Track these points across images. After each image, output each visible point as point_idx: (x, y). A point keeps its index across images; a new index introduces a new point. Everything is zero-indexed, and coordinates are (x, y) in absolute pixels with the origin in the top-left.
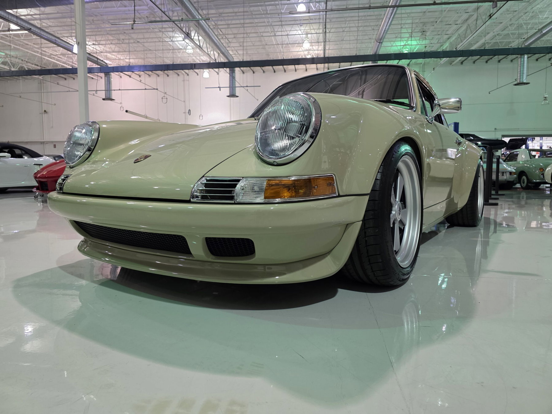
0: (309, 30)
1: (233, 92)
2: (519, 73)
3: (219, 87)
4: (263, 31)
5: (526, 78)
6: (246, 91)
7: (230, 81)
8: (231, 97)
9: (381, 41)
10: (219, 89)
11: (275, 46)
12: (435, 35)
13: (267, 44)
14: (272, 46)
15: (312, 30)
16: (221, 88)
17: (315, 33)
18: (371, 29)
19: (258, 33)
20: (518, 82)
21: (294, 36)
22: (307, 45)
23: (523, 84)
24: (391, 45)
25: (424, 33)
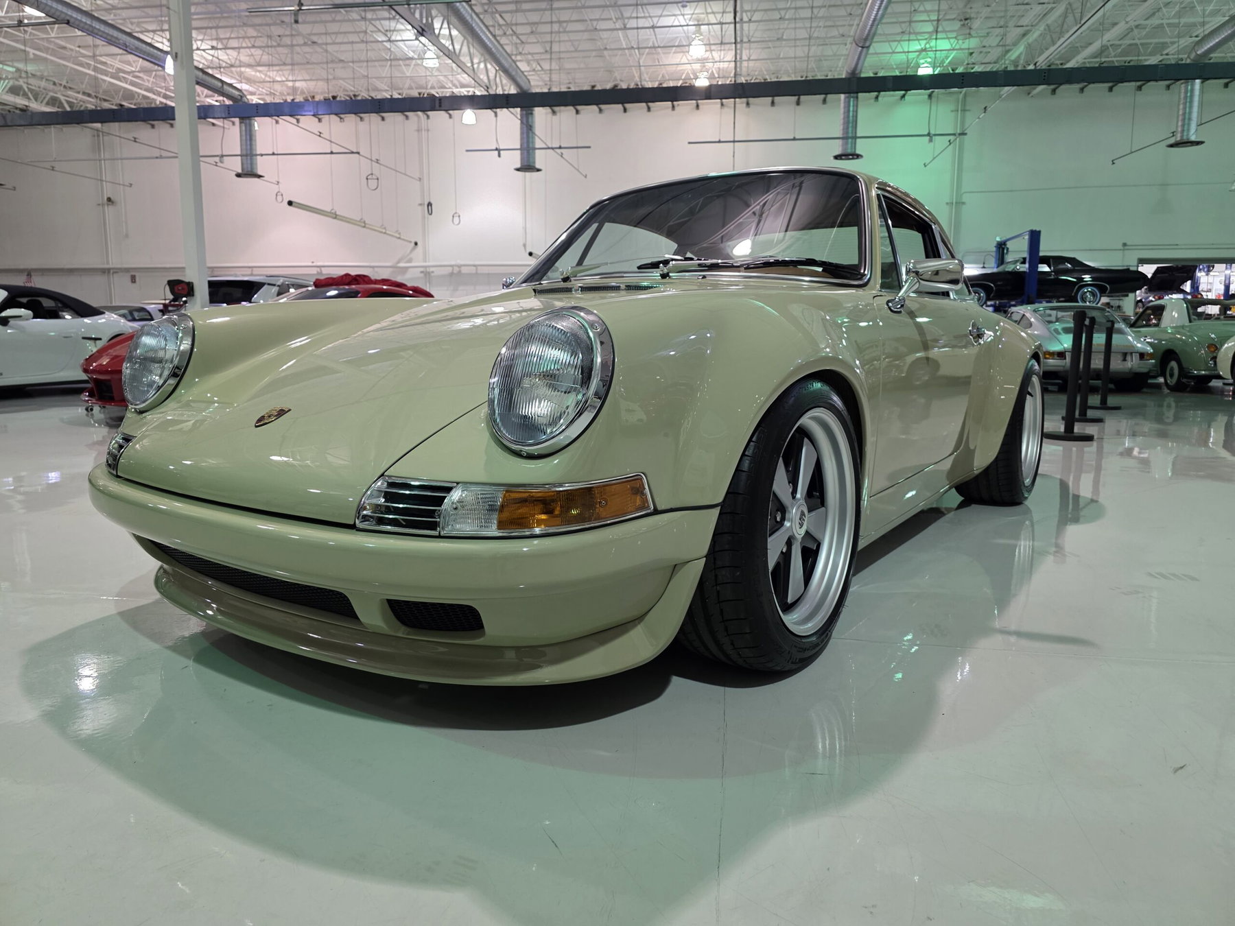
0: (703, 16)
1: (528, 160)
2: (1180, 118)
3: (496, 149)
4: (598, 17)
5: (1196, 130)
6: (560, 157)
7: (522, 133)
8: (525, 171)
9: (867, 44)
10: (496, 152)
11: (627, 51)
12: (993, 27)
13: (608, 47)
14: (620, 52)
15: (709, 15)
16: (502, 152)
17: (716, 22)
18: (846, 14)
19: (586, 21)
20: (1178, 139)
21: (668, 29)
22: (697, 50)
23: (1189, 144)
24: (891, 51)
25: (966, 22)
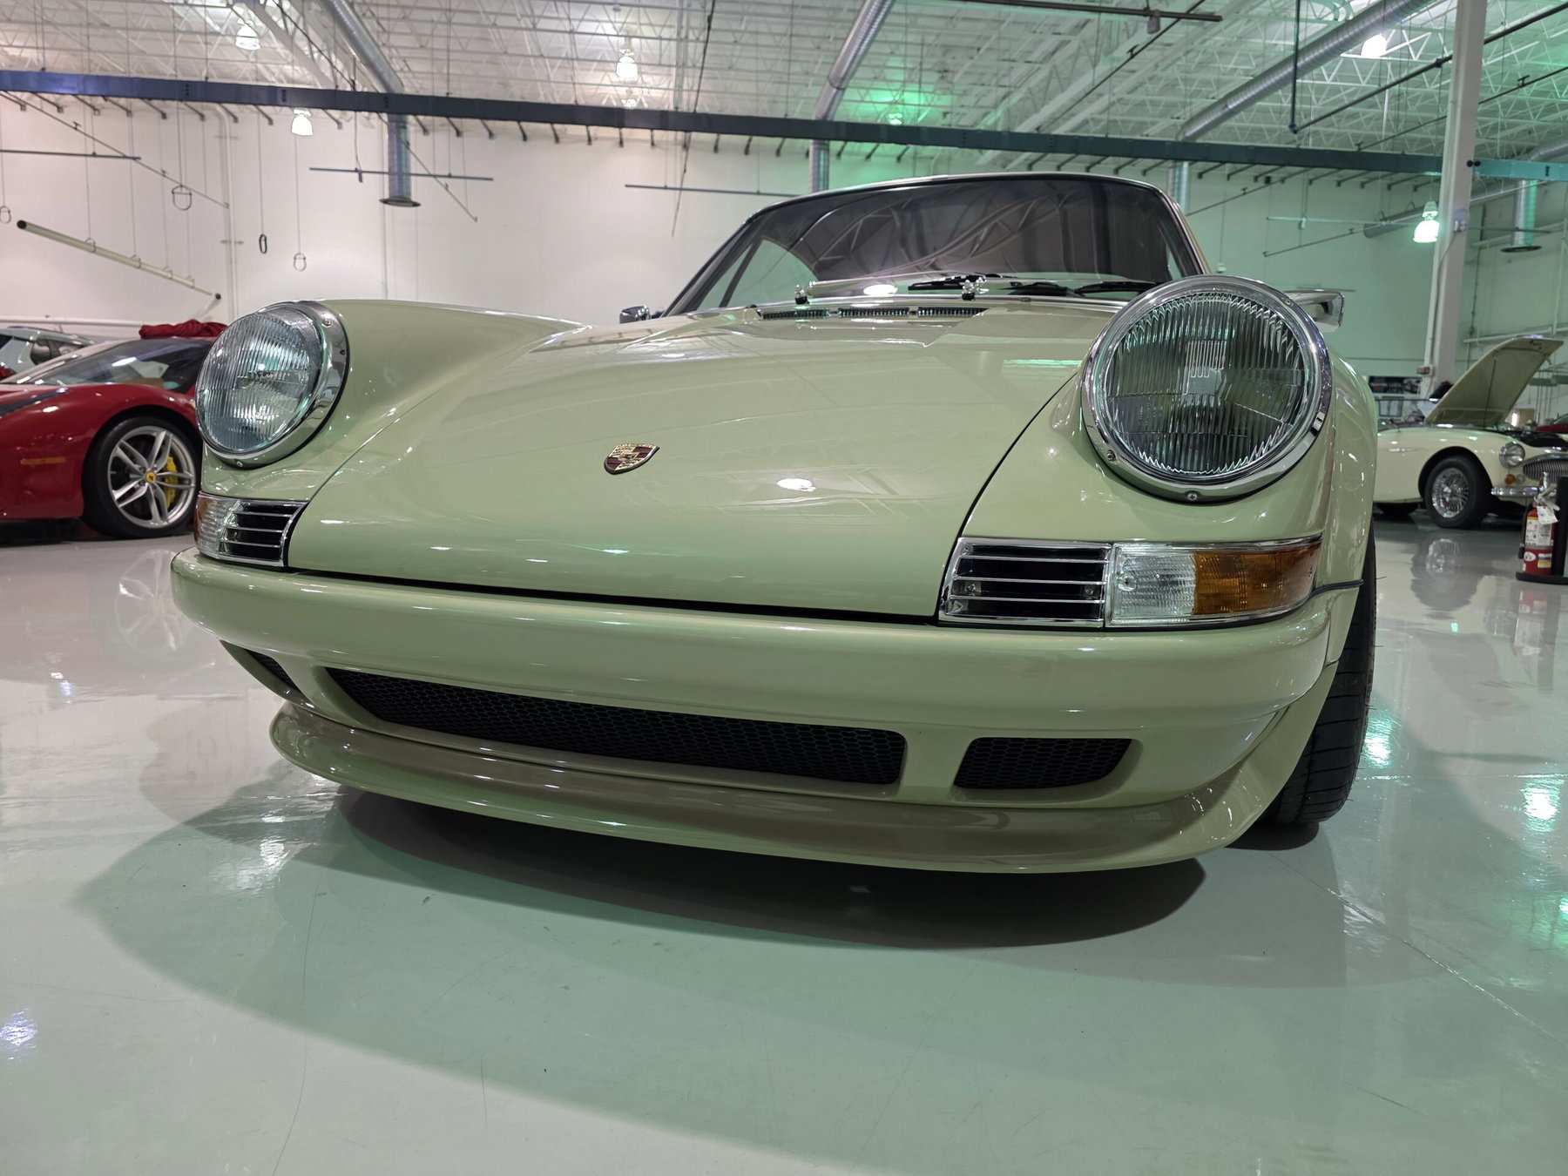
0: (635, 27)
1: (401, 190)
3: (356, 171)
4: (496, 10)
6: (444, 190)
7: (391, 153)
8: (393, 205)
9: (843, 86)
10: (356, 175)
11: (532, 59)
12: (975, 84)
13: (510, 51)
14: (522, 60)
15: (643, 28)
16: (364, 175)
17: (654, 36)
21: (589, 37)
22: (627, 69)
25: (945, 74)
